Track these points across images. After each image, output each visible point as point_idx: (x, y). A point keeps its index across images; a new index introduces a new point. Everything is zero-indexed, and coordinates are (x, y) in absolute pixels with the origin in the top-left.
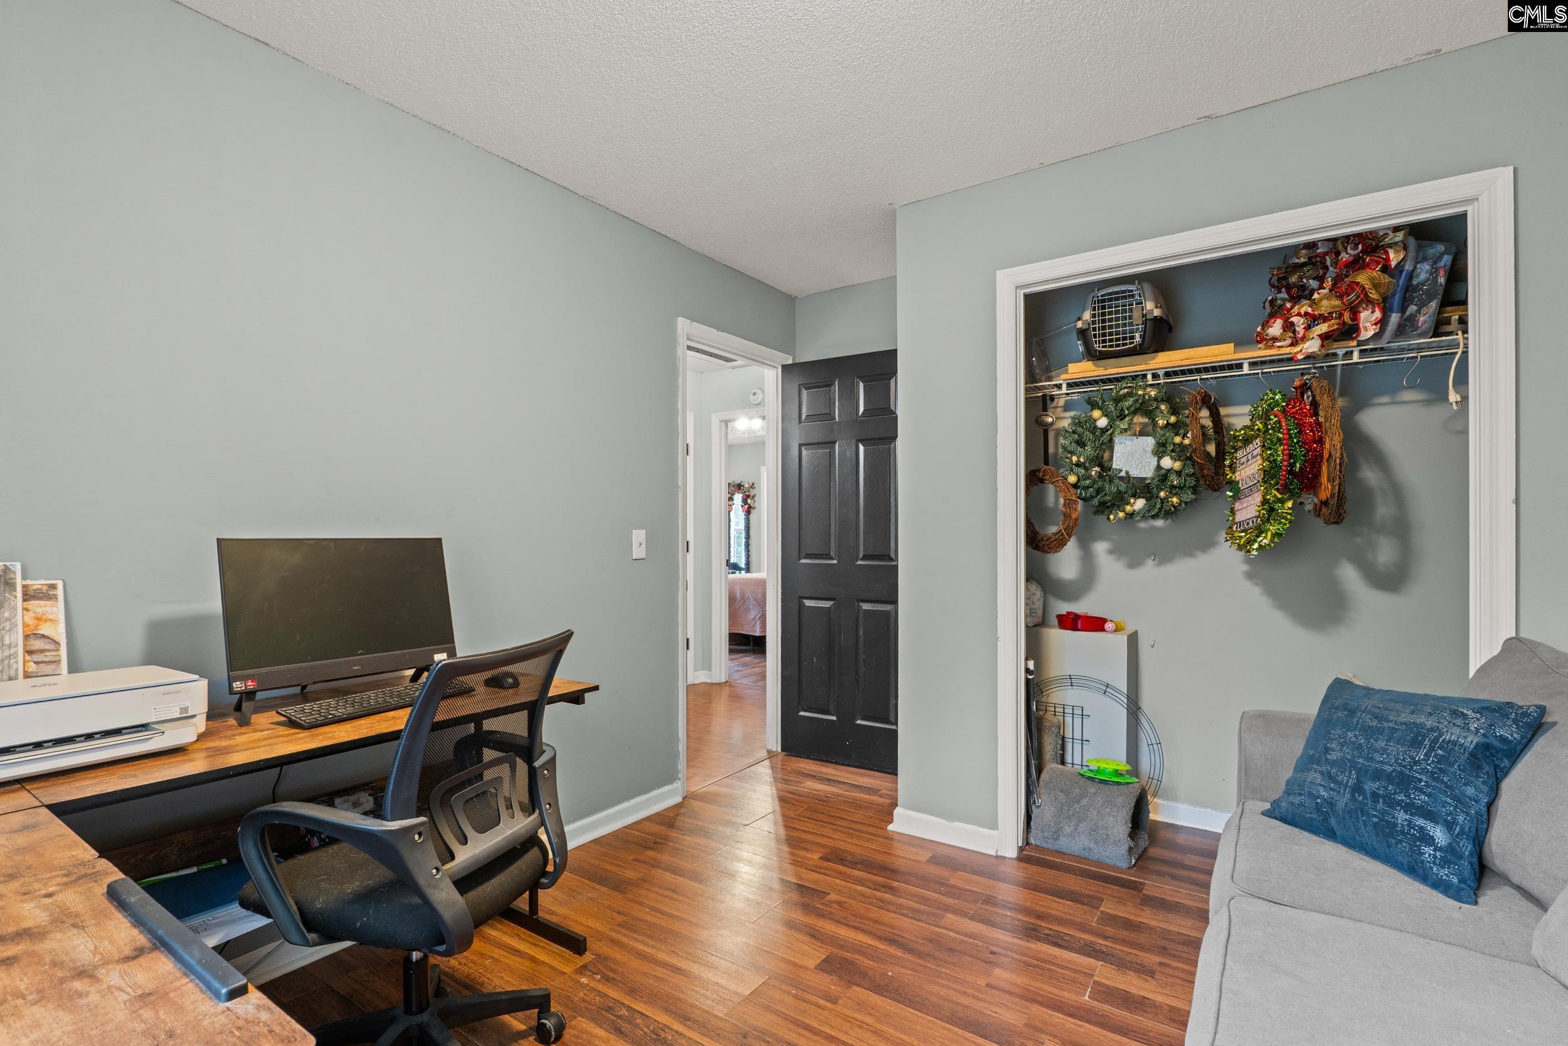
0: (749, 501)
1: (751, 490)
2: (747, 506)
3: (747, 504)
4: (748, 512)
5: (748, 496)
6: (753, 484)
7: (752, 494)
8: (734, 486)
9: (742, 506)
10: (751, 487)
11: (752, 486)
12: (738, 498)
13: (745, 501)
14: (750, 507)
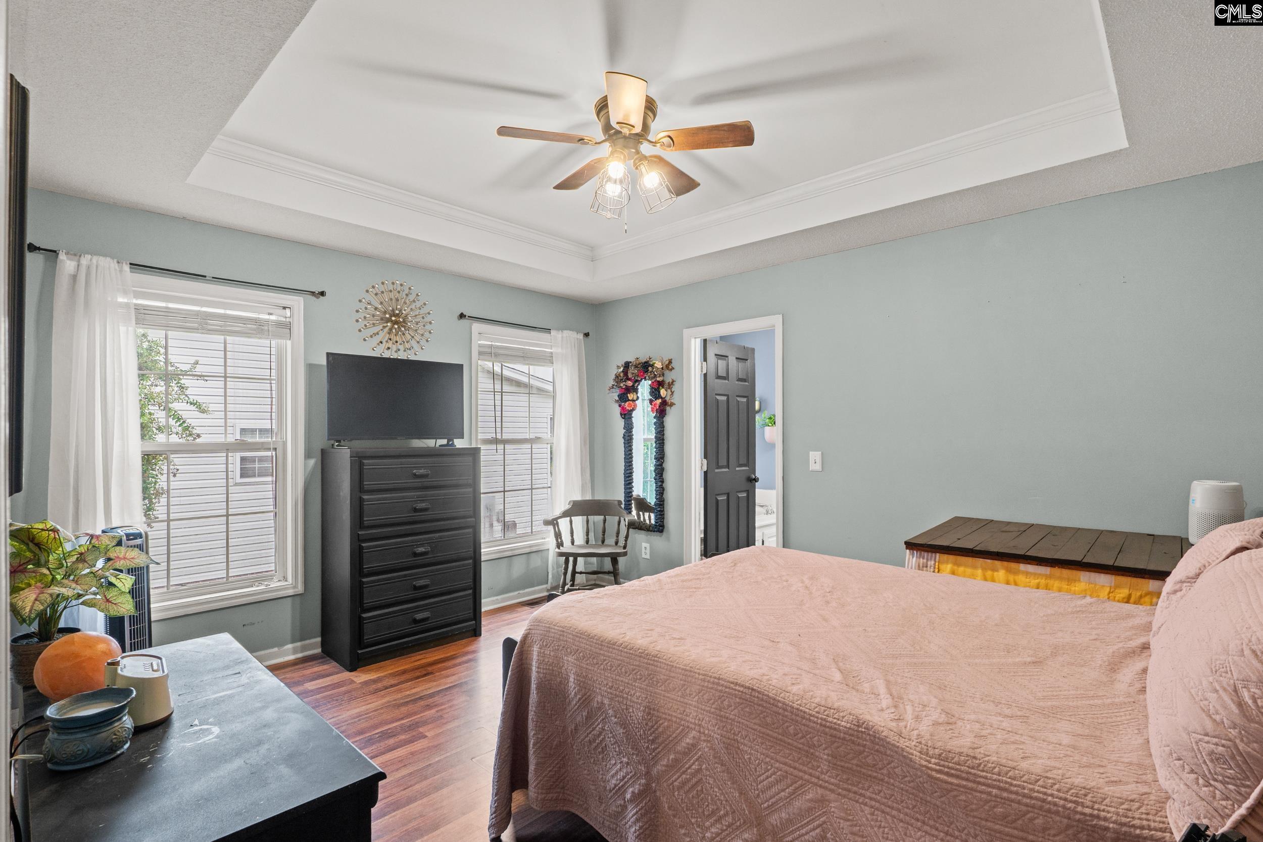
0: (663, 392)
1: (667, 372)
2: (659, 401)
3: (659, 397)
4: (661, 413)
5: (661, 384)
6: (670, 362)
7: (668, 380)
8: (636, 367)
9: (651, 401)
10: (667, 366)
11: (669, 366)
12: (644, 388)
13: (655, 392)
14: (664, 403)
